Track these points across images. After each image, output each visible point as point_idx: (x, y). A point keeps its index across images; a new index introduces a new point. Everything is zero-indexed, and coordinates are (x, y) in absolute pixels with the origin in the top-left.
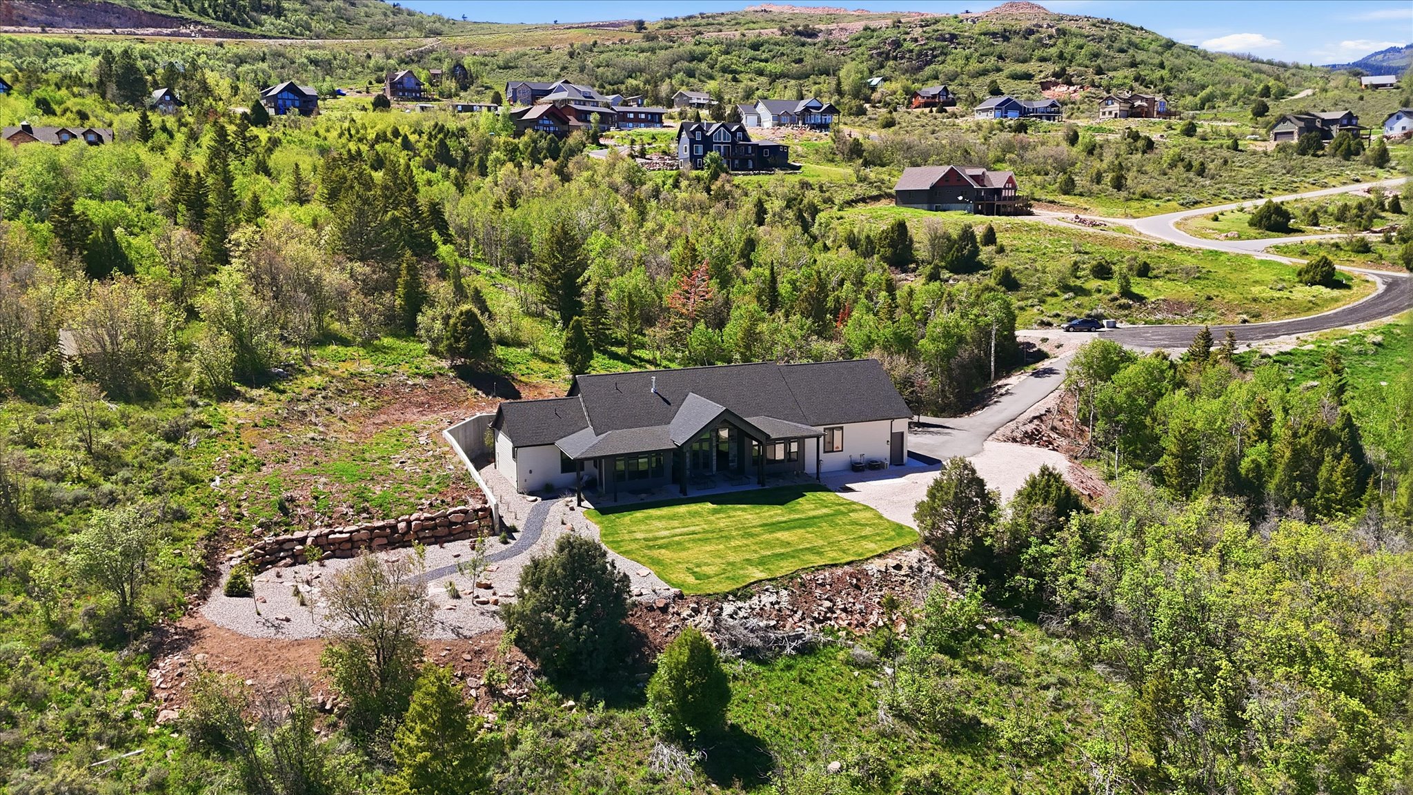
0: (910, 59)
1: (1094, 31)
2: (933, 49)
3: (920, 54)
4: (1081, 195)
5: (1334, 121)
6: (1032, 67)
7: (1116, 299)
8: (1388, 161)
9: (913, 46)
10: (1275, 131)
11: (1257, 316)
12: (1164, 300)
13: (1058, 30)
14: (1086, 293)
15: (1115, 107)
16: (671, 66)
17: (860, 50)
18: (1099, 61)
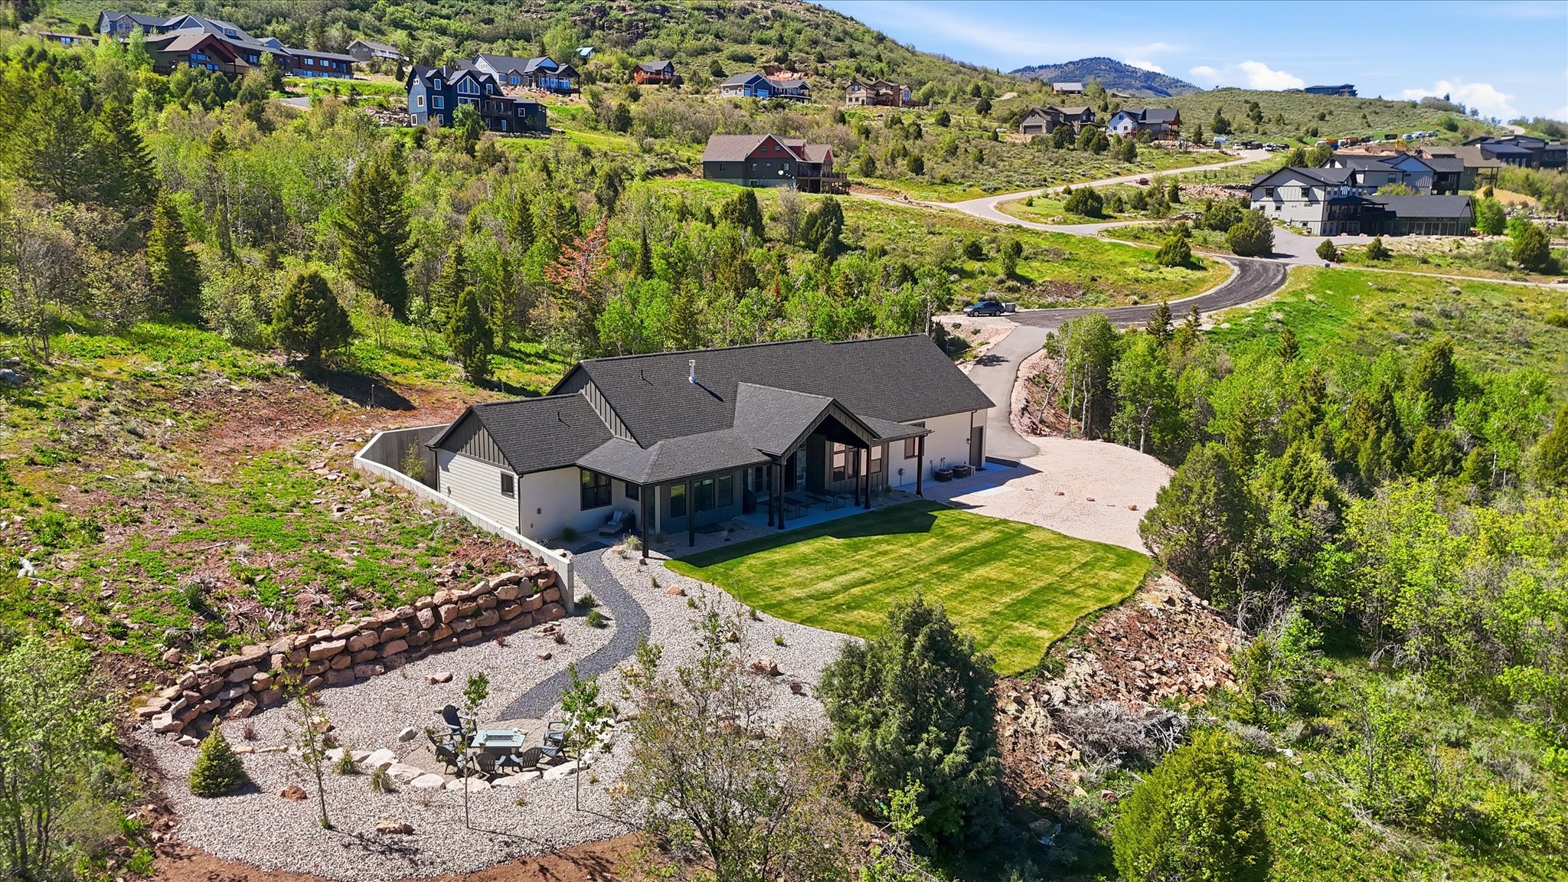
0: (619, 30)
1: (808, 16)
2: (645, 21)
3: (630, 25)
4: (881, 177)
5: (1076, 117)
6: (752, 49)
7: (1001, 282)
8: (1136, 156)
9: (621, 15)
10: (1024, 124)
11: (1144, 297)
12: (1051, 282)
13: (773, 12)
14: (971, 275)
15: (862, 94)
16: (324, 12)
17: (561, 15)
18: (819, 49)
